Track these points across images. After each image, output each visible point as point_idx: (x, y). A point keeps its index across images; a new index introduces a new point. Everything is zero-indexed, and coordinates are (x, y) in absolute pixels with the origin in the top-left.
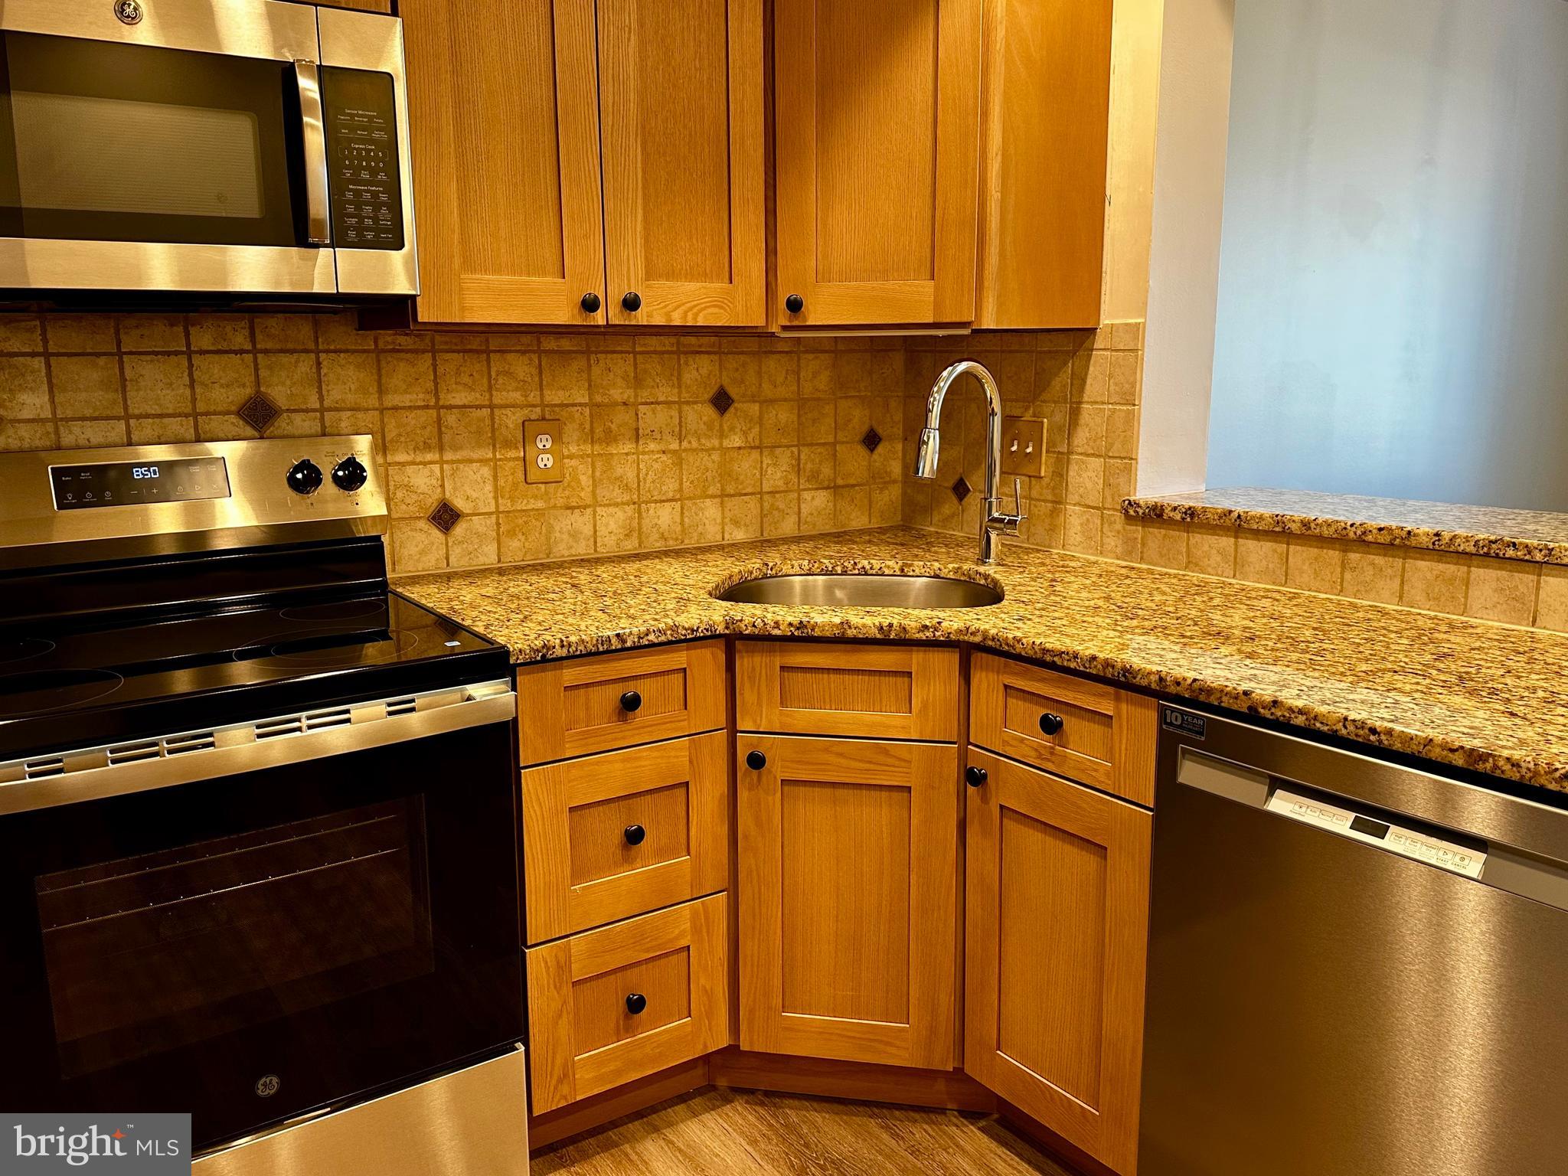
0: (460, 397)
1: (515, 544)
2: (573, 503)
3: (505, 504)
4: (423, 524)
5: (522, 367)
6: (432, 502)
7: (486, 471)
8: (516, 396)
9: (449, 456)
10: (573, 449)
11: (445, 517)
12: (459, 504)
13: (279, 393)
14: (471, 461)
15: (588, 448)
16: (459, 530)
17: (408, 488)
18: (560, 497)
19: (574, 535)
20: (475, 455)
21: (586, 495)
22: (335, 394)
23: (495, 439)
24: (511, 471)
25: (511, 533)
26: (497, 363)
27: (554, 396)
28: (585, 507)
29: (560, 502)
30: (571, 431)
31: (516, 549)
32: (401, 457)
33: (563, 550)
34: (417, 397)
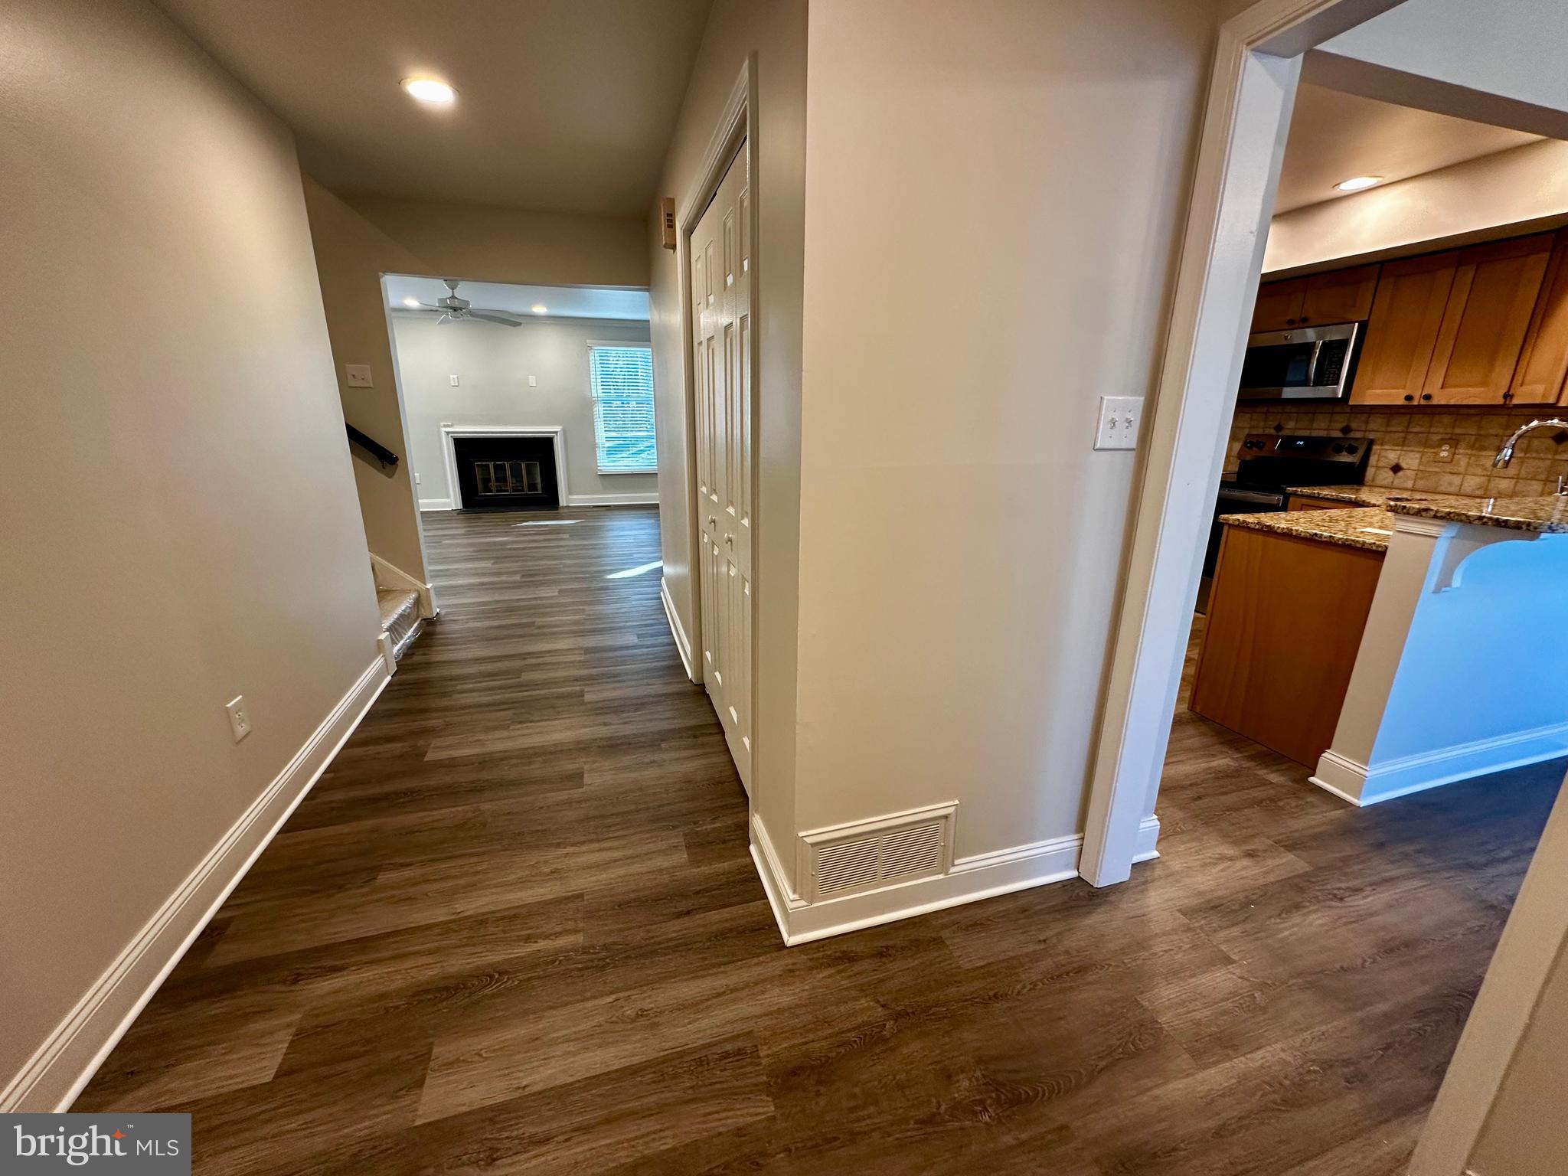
0: (1417, 429)
1: (1422, 482)
2: (1455, 471)
3: (1422, 468)
4: (1387, 470)
5: (1447, 419)
6: (1393, 463)
7: (1418, 455)
8: (1441, 430)
9: (1405, 449)
10: (1461, 451)
11: (1396, 469)
12: (1404, 465)
13: (1354, 425)
14: (1412, 451)
15: (1469, 452)
16: (1401, 474)
17: (1386, 457)
18: (1448, 468)
19: (1450, 484)
20: (1416, 449)
21: (1462, 469)
22: (1371, 426)
23: (1426, 444)
24: (1427, 457)
25: (1421, 479)
26: (1437, 418)
27: (1458, 431)
28: (1459, 474)
29: (1448, 470)
30: (1463, 444)
31: (1421, 484)
32: (1387, 447)
33: (1442, 488)
34: (1400, 429)
